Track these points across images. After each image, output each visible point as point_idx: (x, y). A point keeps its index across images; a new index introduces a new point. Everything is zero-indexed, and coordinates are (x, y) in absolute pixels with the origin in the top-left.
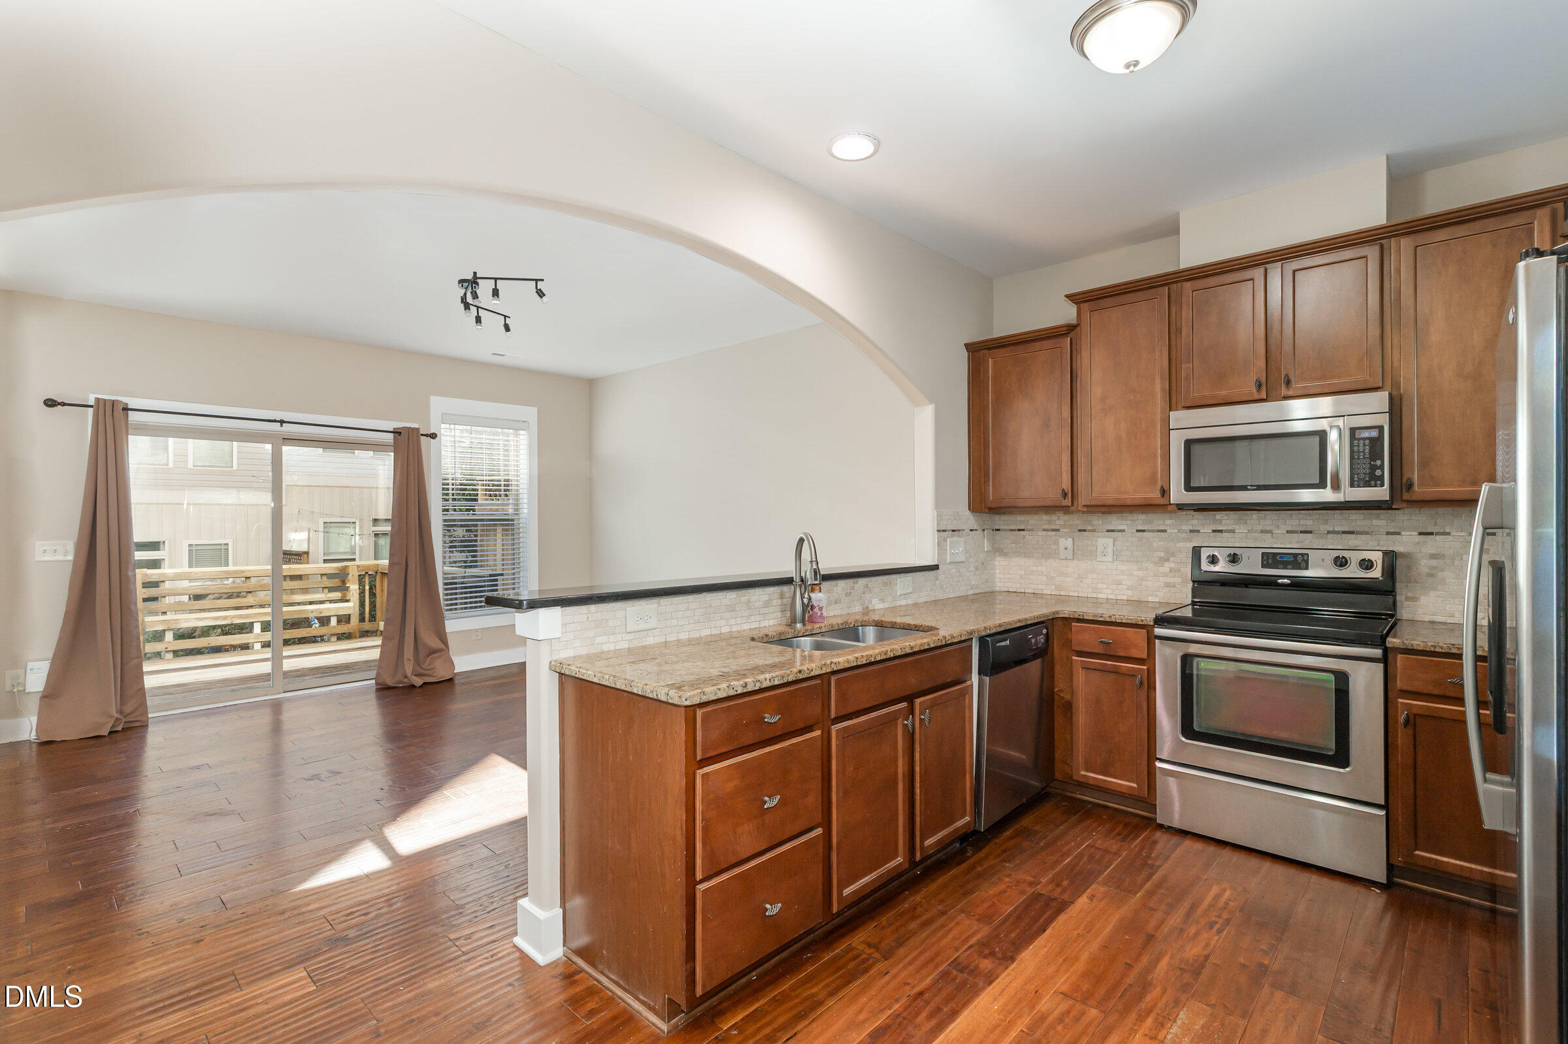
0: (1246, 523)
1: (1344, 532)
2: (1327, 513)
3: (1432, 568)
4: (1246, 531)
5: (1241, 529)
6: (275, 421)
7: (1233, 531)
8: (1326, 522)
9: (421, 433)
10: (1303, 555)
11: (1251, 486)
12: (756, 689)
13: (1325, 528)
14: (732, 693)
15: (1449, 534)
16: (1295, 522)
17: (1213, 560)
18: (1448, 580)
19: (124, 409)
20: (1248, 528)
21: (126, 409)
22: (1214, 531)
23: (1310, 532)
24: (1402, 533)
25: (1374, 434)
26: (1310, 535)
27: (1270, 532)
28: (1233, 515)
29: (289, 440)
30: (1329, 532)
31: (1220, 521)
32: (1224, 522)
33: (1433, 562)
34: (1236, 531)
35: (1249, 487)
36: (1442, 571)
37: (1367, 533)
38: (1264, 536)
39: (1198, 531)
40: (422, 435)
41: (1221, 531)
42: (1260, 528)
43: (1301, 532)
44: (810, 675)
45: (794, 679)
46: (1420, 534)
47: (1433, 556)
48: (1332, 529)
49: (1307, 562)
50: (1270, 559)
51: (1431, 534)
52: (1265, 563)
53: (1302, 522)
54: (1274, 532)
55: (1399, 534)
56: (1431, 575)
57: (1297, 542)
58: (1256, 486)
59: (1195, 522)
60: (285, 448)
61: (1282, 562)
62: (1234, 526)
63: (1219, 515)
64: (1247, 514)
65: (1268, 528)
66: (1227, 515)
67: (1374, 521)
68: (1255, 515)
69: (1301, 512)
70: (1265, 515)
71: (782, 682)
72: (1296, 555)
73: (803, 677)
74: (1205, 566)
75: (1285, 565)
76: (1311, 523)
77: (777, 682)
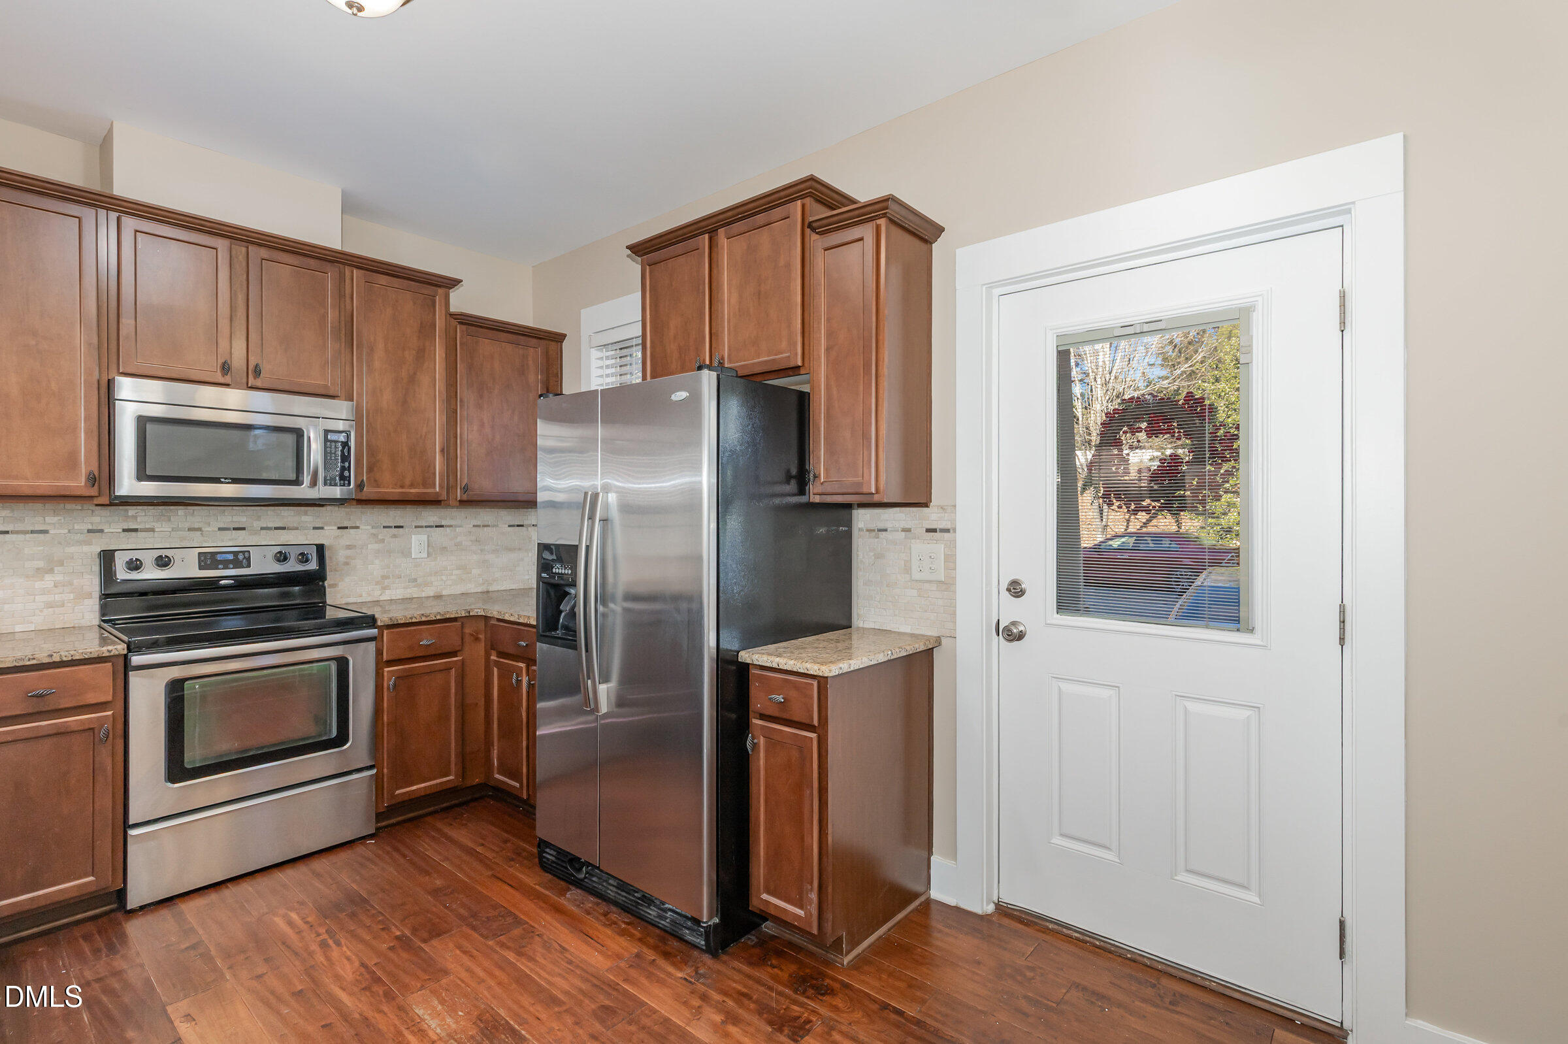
0: (170, 520)
1: (276, 528)
2: (261, 509)
3: (348, 557)
4: (170, 530)
5: (162, 527)
7: (152, 530)
8: (259, 518)
10: (243, 552)
11: (226, 479)
13: (257, 524)
15: (357, 528)
16: (229, 519)
17: (134, 565)
18: (358, 567)
20: (172, 526)
22: (124, 530)
23: (244, 529)
24: (326, 528)
25: (342, 438)
26: (244, 531)
27: (199, 529)
28: (151, 510)
30: (262, 529)
31: (135, 517)
32: (139, 519)
33: (349, 552)
34: (157, 530)
35: (222, 480)
36: (354, 559)
37: (297, 529)
38: (192, 534)
39: (101, 531)
41: (136, 530)
42: (187, 525)
43: (234, 529)
46: (339, 528)
47: (349, 547)
48: (265, 526)
49: (249, 559)
50: (208, 560)
51: (346, 528)
52: (202, 564)
53: (235, 519)
54: (203, 529)
55: (322, 528)
56: (347, 564)
57: (230, 540)
58: (231, 479)
59: (96, 519)
61: (221, 562)
62: (154, 524)
63: (132, 511)
64: (171, 510)
65: (196, 526)
66: (145, 510)
67: (303, 517)
68: (181, 511)
69: (234, 508)
70: (194, 510)
72: (236, 554)
74: (122, 574)
75: (226, 564)
76: (244, 519)
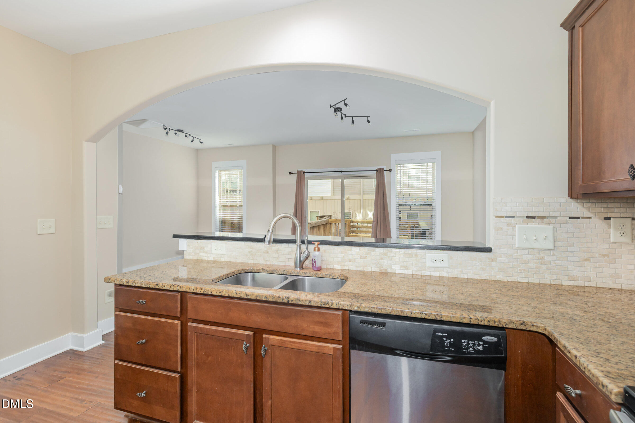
6: (338, 171)
9: (384, 170)
12: (133, 285)
14: (121, 283)
19: (303, 173)
21: (304, 173)
29: (346, 177)
40: (385, 170)
44: (163, 288)
45: (153, 287)
60: (345, 180)
71: (146, 286)
73: (159, 288)
77: (143, 286)
